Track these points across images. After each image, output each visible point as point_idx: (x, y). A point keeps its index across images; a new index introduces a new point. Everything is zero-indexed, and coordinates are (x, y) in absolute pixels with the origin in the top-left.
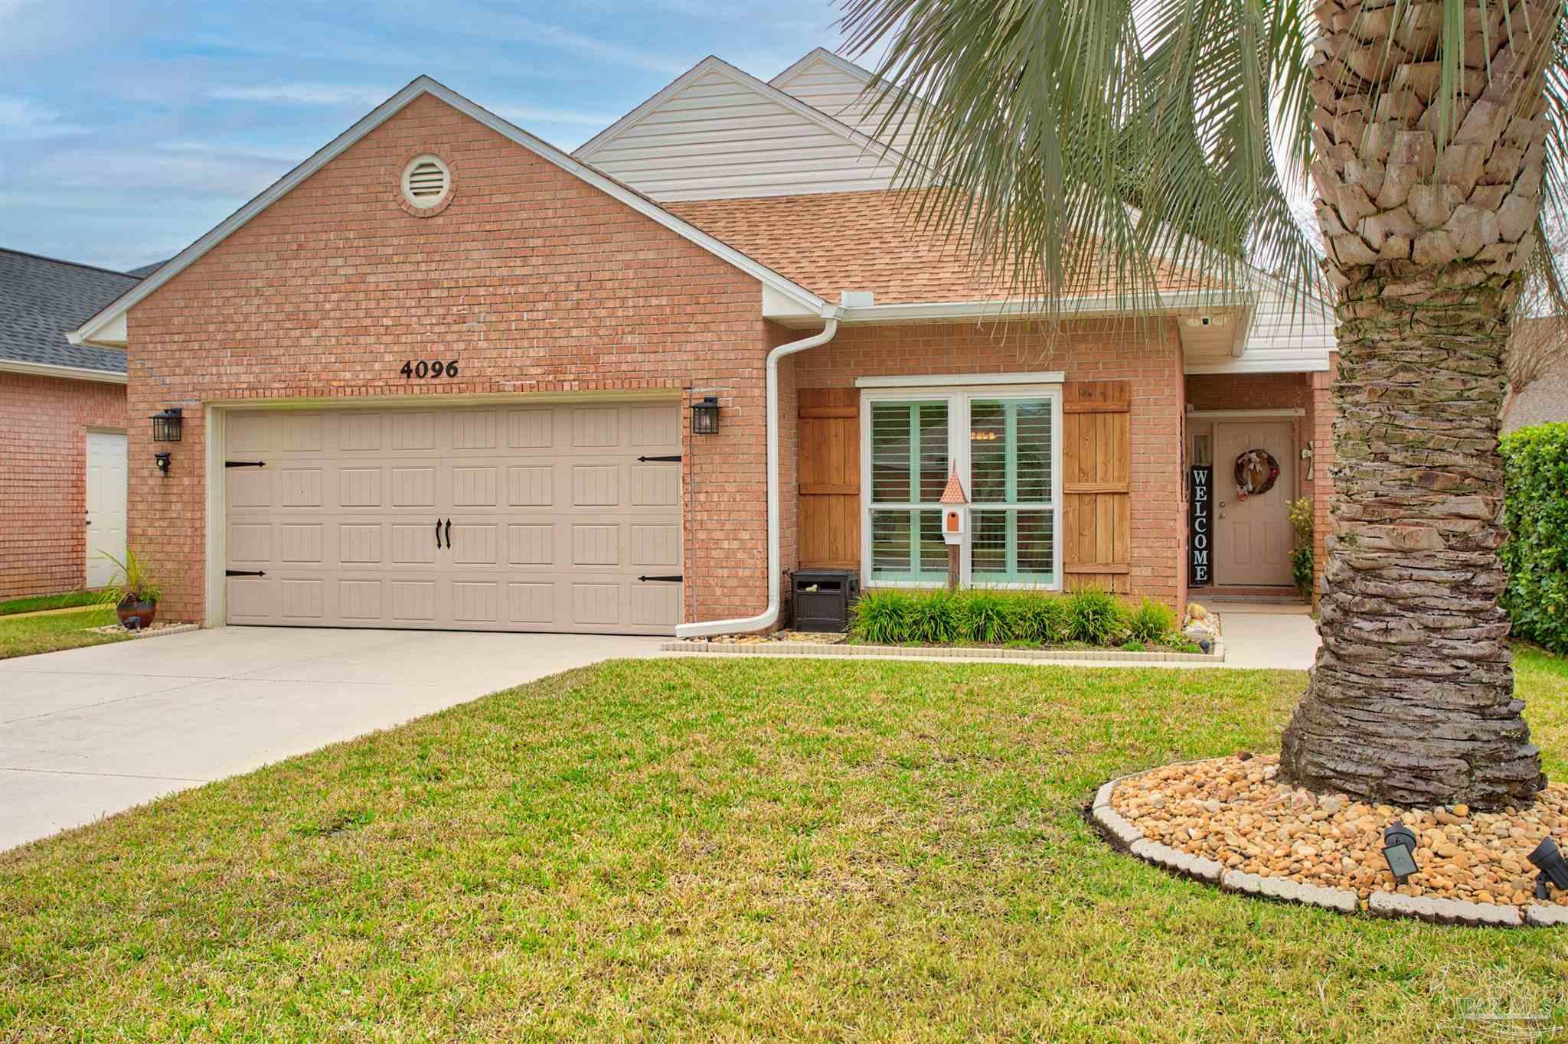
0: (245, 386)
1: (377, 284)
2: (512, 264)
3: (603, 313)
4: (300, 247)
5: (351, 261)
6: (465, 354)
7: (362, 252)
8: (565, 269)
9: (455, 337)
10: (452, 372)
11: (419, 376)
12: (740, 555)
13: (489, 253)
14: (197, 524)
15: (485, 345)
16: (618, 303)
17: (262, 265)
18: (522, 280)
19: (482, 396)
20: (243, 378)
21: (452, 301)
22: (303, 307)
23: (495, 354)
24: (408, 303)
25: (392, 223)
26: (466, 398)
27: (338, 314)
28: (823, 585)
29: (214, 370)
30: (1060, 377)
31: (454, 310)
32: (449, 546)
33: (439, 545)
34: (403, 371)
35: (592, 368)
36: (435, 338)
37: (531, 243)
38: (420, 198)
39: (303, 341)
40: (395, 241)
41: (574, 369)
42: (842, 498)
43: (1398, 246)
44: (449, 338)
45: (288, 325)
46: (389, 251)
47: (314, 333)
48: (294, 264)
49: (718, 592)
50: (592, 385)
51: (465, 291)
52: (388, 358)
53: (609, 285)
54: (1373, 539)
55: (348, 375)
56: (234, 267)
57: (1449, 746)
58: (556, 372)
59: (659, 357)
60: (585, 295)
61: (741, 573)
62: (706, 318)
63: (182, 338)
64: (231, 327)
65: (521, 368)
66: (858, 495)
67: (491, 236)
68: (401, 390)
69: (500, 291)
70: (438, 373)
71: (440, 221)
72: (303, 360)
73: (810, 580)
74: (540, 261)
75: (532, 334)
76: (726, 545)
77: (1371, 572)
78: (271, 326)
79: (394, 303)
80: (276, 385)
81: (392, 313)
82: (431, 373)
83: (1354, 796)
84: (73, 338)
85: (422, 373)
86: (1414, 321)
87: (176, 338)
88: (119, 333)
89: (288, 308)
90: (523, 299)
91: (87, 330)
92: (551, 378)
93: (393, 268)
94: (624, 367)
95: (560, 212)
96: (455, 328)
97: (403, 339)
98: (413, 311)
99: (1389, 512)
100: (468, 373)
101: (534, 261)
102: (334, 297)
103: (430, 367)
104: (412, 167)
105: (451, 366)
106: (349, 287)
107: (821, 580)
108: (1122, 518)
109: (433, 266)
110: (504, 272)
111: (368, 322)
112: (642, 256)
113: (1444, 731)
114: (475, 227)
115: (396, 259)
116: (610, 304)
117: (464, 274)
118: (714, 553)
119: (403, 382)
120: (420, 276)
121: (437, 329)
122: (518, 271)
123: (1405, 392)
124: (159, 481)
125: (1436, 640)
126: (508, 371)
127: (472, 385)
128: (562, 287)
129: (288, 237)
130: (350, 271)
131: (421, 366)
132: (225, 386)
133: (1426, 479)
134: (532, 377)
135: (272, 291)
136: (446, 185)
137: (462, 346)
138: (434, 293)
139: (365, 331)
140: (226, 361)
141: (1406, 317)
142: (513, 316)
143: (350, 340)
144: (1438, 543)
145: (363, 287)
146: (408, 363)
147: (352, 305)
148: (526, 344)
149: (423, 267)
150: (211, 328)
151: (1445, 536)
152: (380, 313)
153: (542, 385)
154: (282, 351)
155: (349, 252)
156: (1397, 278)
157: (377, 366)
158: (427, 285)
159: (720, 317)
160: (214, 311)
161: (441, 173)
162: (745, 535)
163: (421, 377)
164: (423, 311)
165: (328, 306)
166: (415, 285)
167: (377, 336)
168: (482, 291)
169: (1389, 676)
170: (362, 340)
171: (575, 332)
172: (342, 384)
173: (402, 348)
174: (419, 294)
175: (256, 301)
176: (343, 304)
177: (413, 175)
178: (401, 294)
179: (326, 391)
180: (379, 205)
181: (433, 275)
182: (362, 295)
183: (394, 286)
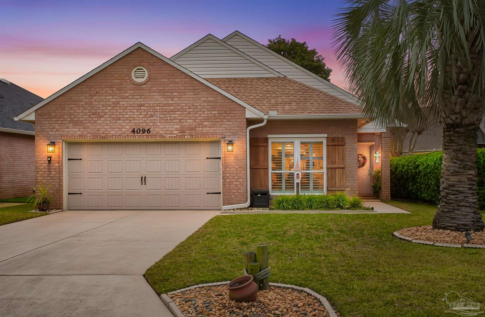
0: (78, 135)
1: (123, 104)
2: (168, 100)
3: (197, 115)
4: (97, 92)
5: (114, 97)
6: (153, 127)
7: (118, 95)
8: (186, 102)
9: (150, 121)
10: (149, 132)
11: (137, 133)
12: (239, 186)
13: (161, 97)
14: (61, 178)
15: (159, 124)
16: (202, 113)
17: (84, 98)
18: (171, 105)
19: (158, 139)
20: (78, 133)
21: (148, 110)
22: (98, 111)
23: (163, 127)
24: (134, 111)
25: (128, 86)
26: (153, 140)
27: (110, 113)
28: (261, 194)
29: (67, 130)
30: (326, 135)
31: (149, 113)
32: (145, 184)
33: (142, 184)
34: (132, 131)
35: (194, 132)
36: (143, 121)
37: (174, 94)
38: (137, 79)
39: (98, 122)
40: (129, 92)
41: (188, 132)
42: (263, 170)
43: (458, 121)
44: (148, 121)
45: (93, 116)
46: (128, 94)
47: (102, 119)
48: (95, 97)
49: (233, 196)
50: (194, 136)
51: (152, 108)
52: (127, 127)
53: (199, 107)
54: (454, 179)
55: (114, 132)
56: (74, 98)
57: (469, 220)
58: (182, 133)
59: (215, 128)
60: (192, 110)
61: (239, 191)
62: (229, 118)
63: (55, 119)
64: (73, 116)
65: (171, 131)
66: (268, 168)
67: (162, 91)
68: (132, 137)
69: (164, 108)
70: (144, 132)
71: (144, 86)
72: (98, 127)
73: (258, 193)
74: (177, 99)
75: (175, 121)
76: (235, 183)
77: (453, 186)
78: (86, 117)
79: (129, 111)
80: (88, 135)
81: (129, 113)
82: (141, 132)
83: (452, 230)
84: (16, 119)
85: (138, 132)
86: (461, 136)
87: (53, 120)
88: (32, 117)
89: (93, 111)
90: (172, 111)
91: (21, 117)
92: (181, 134)
93: (129, 100)
94: (204, 131)
95: (183, 85)
96: (150, 119)
97: (132, 122)
98: (135, 113)
99: (457, 174)
100: (154, 132)
101: (175, 99)
102: (109, 108)
103: (141, 130)
104: (134, 70)
105: (148, 130)
106: (114, 105)
107: (261, 193)
108: (343, 175)
109: (142, 100)
110: (166, 102)
111: (121, 116)
112: (209, 99)
113: (468, 217)
114: (156, 89)
115: (130, 97)
116: (200, 113)
117: (152, 102)
118: (231, 186)
119: (132, 135)
120: (138, 103)
121: (143, 119)
122: (170, 102)
123: (460, 150)
124: (47, 165)
125: (466, 199)
126: (167, 132)
127: (155, 136)
128: (184, 107)
129: (93, 89)
130: (114, 100)
131: (138, 130)
132: (71, 135)
133: (464, 167)
134: (174, 134)
135: (87, 106)
136: (147, 75)
137: (151, 124)
138: (142, 108)
139: (119, 119)
140: (71, 127)
141: (460, 135)
142: (168, 116)
143: (114, 121)
144: (466, 180)
145: (118, 105)
146: (134, 129)
147: (115, 111)
148: (173, 124)
149: (139, 100)
150: (66, 117)
151: (468, 178)
152: (125, 113)
153: (178, 136)
154: (90, 124)
155: (114, 94)
156: (458, 127)
157: (123, 130)
158: (140, 105)
159: (233, 118)
160: (66, 111)
161: (145, 72)
162: (241, 180)
163: (138, 133)
164: (139, 113)
165: (107, 111)
166: (136, 105)
167: (124, 120)
168: (158, 108)
169: (458, 206)
170: (118, 121)
171: (188, 121)
172: (112, 135)
173: (132, 124)
174: (137, 108)
175: (81, 109)
176: (112, 110)
177: (135, 72)
178: (131, 108)
179: (106, 137)
180: (124, 81)
181: (142, 103)
182: (118, 108)
183: (129, 105)
